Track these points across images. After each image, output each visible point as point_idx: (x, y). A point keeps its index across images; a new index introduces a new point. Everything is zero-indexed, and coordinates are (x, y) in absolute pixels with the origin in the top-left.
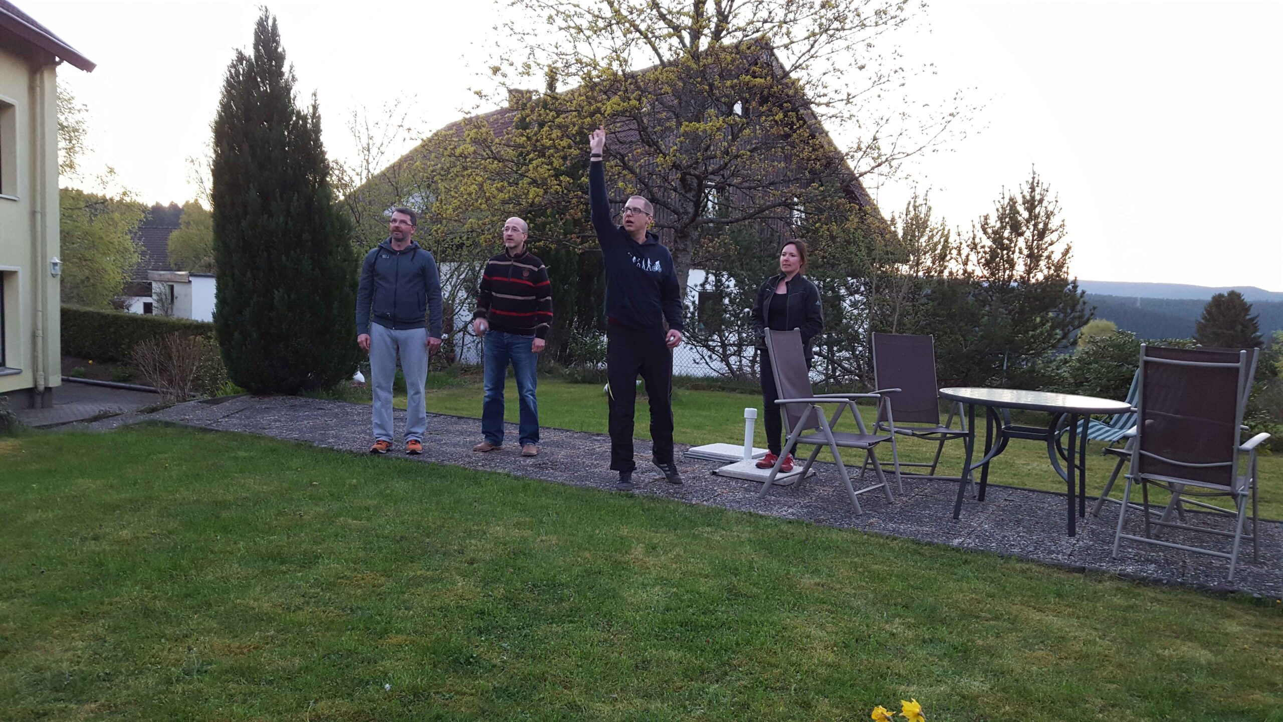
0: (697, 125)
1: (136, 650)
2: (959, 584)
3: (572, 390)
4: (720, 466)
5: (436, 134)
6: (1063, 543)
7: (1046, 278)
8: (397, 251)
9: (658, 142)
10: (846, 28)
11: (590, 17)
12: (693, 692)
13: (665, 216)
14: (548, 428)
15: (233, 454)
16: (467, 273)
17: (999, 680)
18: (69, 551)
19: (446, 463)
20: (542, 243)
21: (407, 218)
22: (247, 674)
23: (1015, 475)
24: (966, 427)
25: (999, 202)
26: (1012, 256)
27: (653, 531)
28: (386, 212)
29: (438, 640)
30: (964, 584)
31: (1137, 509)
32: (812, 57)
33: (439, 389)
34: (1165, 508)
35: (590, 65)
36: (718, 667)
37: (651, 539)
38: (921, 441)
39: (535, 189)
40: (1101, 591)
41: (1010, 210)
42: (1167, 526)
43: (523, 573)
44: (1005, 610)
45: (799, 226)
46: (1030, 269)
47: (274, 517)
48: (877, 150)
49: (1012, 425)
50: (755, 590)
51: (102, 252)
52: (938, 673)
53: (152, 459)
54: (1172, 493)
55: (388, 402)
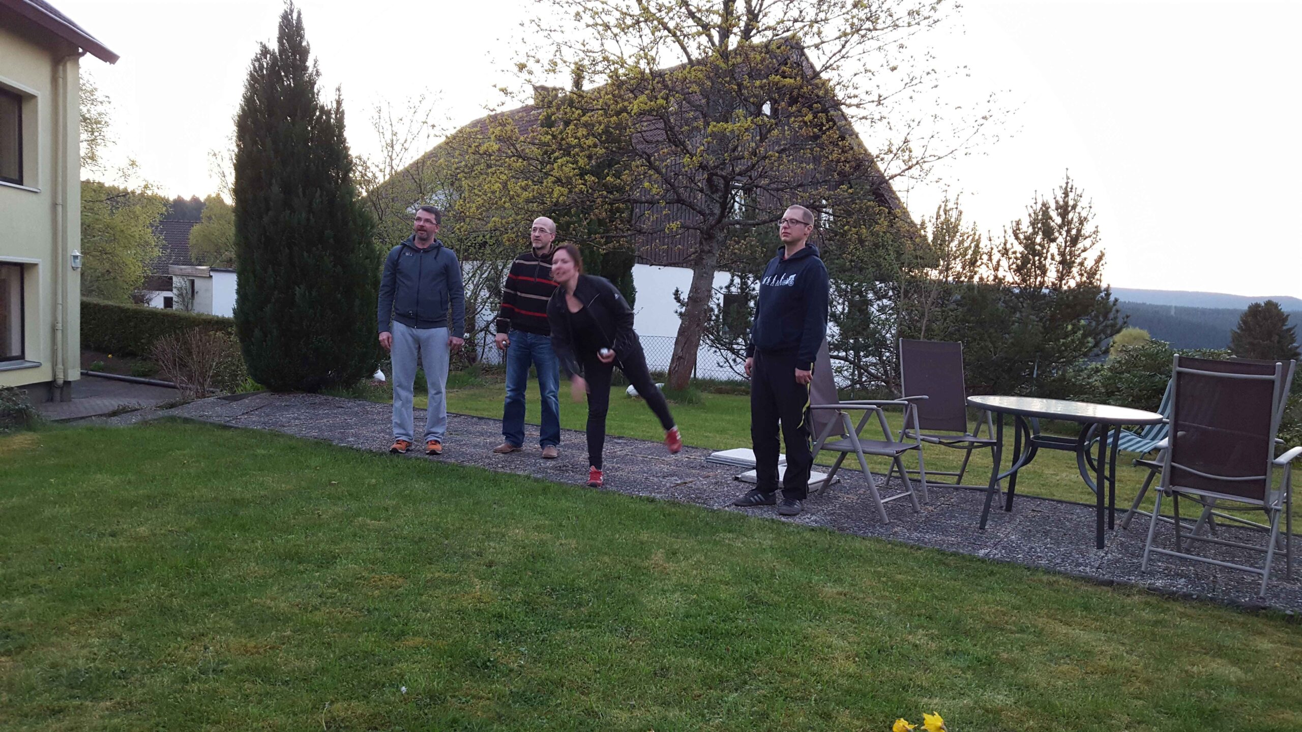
0: (725, 126)
1: (152, 647)
2: (984, 595)
4: (742, 472)
5: (460, 131)
6: (1091, 555)
7: (1079, 285)
8: (420, 249)
9: (684, 141)
10: (878, 28)
11: (617, 15)
12: (712, 700)
13: (691, 216)
14: (568, 430)
15: (252, 452)
16: (490, 272)
17: (1023, 694)
18: (86, 547)
19: (466, 464)
21: (432, 217)
22: (262, 674)
23: (1043, 485)
24: (995, 435)
25: (1031, 207)
26: (1044, 262)
27: (674, 537)
28: (409, 209)
29: (455, 643)
30: (989, 596)
31: (1167, 522)
32: (843, 57)
33: (460, 388)
34: (1196, 521)
35: (617, 63)
36: (738, 675)
37: (671, 544)
38: (948, 449)
39: (560, 188)
40: (1130, 605)
41: (1042, 215)
42: (1198, 540)
43: (541, 577)
44: (1031, 622)
45: (827, 229)
46: (1062, 275)
47: (291, 516)
48: (907, 152)
49: (1041, 434)
50: (776, 598)
51: (122, 245)
52: (961, 686)
53: (171, 455)
54: (1204, 506)
55: (408, 401)
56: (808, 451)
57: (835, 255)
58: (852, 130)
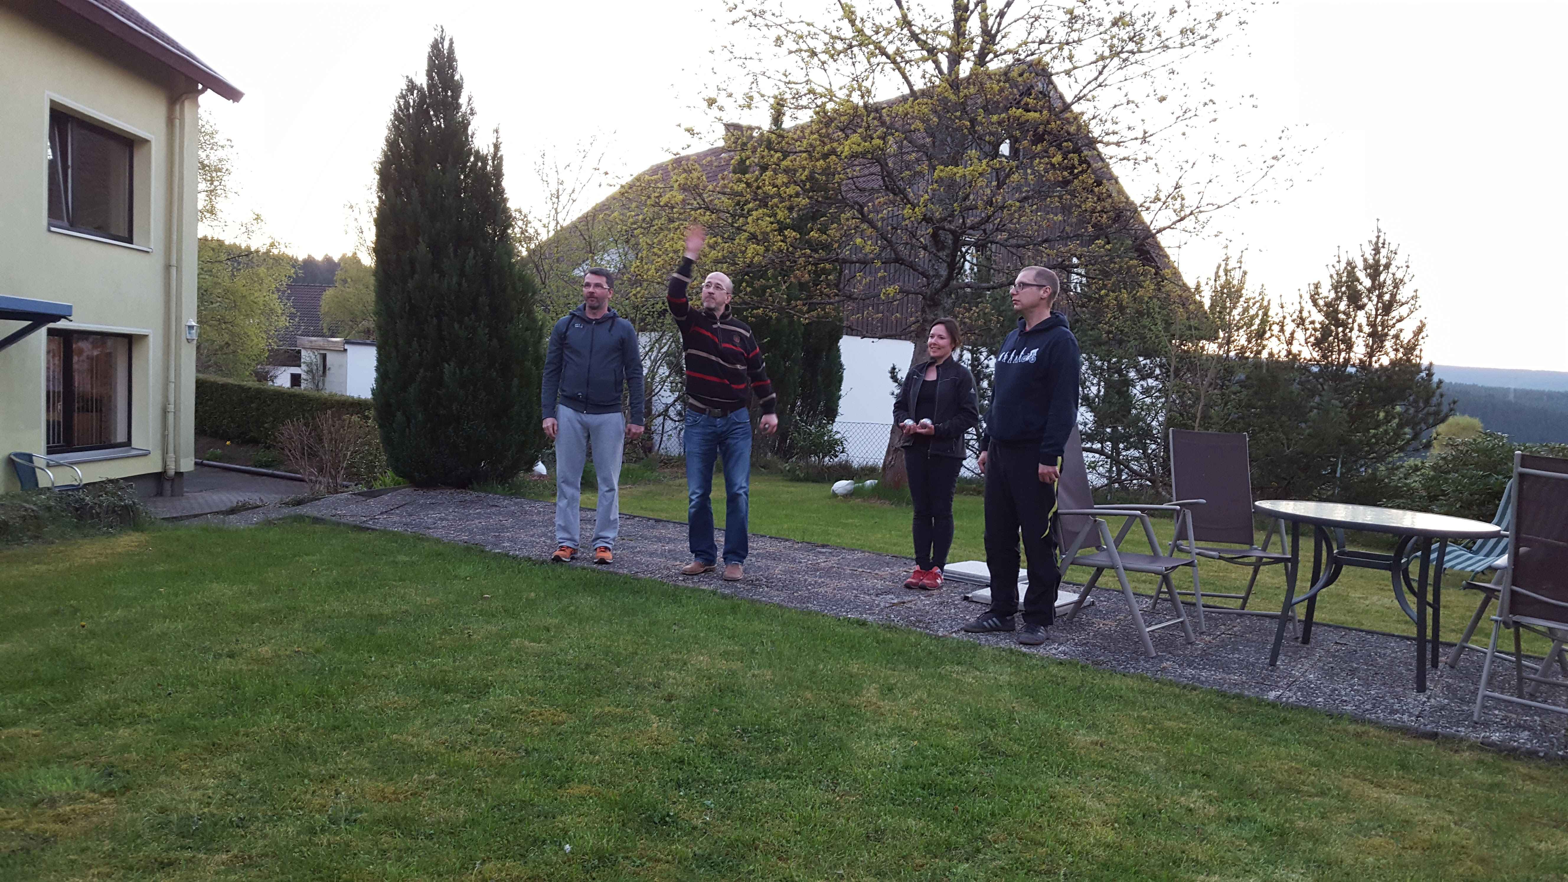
0: (955, 170)
1: (275, 791)
2: (1276, 748)
3: (792, 489)
4: (973, 590)
5: (638, 179)
6: (1409, 700)
7: (1393, 363)
8: (593, 320)
9: (905, 189)
10: (1142, 49)
11: (826, 38)
12: (938, 871)
13: (911, 278)
14: (762, 536)
15: (392, 559)
16: (670, 346)
17: (1324, 873)
18: (200, 670)
19: (641, 575)
20: (760, 311)
21: (603, 280)
22: (403, 827)
23: (1349, 612)
24: (1288, 549)
25: (1333, 266)
26: (1349, 334)
27: (890, 669)
28: (576, 272)
29: (628, 792)
30: (1282, 749)
31: (1506, 660)
32: (1100, 86)
33: (634, 484)
34: (1543, 659)
35: (825, 96)
36: (969, 842)
37: (886, 678)
38: (1231, 566)
39: (755, 246)
40: (1458, 764)
41: (1347, 277)
42: (1545, 683)
43: (730, 715)
44: (1333, 783)
45: (1078, 293)
46: (1372, 350)
47: (438, 636)
48: (1179, 199)
49: (1348, 549)
50: (1016, 747)
51: (244, 313)
52: (1246, 861)
53: (298, 561)
54: (1553, 641)
55: (573, 499)
56: (1055, 567)
57: (1089, 325)
58: (1111, 173)
